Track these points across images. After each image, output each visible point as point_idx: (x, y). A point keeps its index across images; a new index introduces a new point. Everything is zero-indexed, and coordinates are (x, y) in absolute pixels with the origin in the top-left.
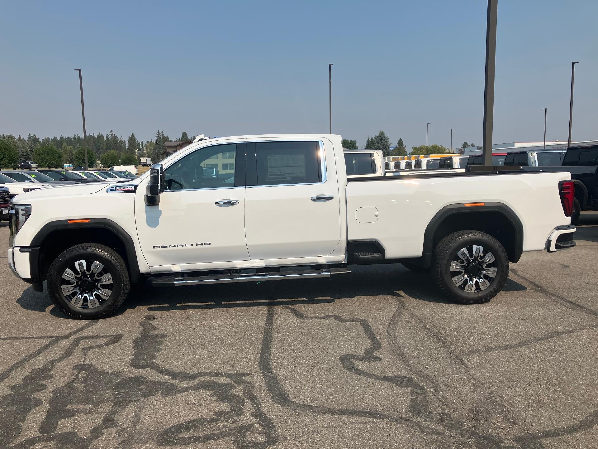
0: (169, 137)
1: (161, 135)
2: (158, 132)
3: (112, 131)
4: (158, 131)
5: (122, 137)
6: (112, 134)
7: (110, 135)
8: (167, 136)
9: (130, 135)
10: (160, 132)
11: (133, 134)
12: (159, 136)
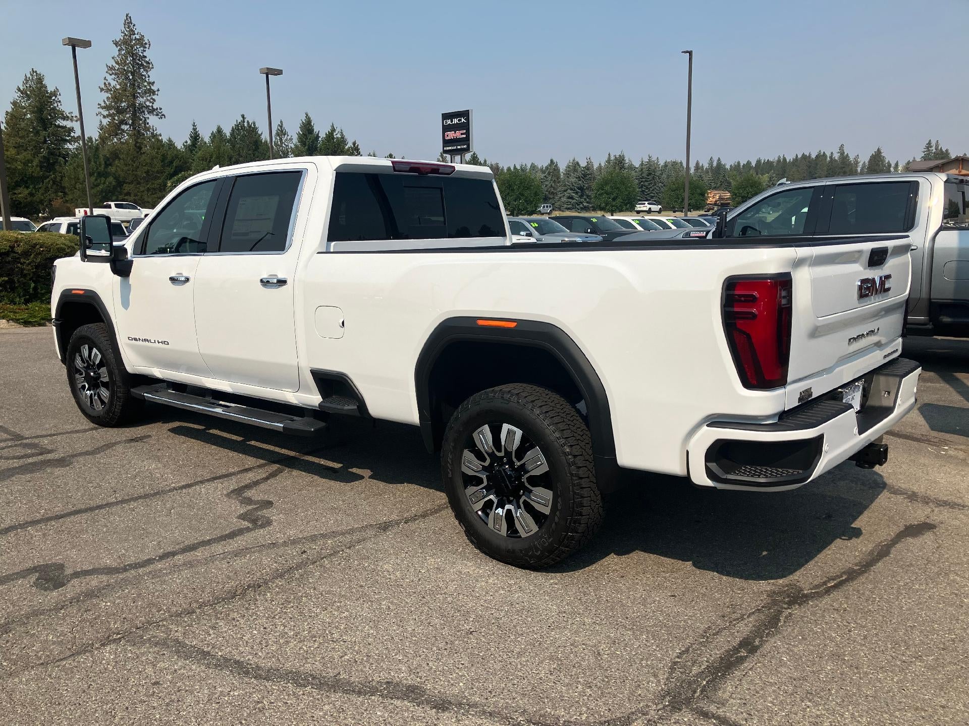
0: (949, 151)
1: (934, 148)
2: (929, 143)
3: (842, 146)
4: (930, 141)
5: (858, 155)
6: (842, 153)
7: (839, 153)
8: (947, 151)
9: (872, 151)
10: (933, 143)
11: (879, 150)
12: (929, 150)
